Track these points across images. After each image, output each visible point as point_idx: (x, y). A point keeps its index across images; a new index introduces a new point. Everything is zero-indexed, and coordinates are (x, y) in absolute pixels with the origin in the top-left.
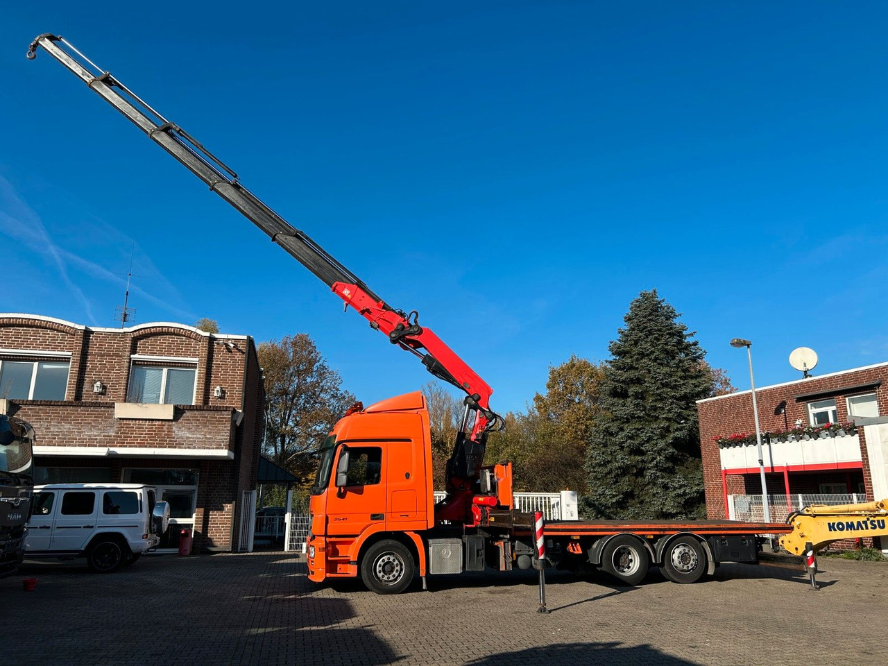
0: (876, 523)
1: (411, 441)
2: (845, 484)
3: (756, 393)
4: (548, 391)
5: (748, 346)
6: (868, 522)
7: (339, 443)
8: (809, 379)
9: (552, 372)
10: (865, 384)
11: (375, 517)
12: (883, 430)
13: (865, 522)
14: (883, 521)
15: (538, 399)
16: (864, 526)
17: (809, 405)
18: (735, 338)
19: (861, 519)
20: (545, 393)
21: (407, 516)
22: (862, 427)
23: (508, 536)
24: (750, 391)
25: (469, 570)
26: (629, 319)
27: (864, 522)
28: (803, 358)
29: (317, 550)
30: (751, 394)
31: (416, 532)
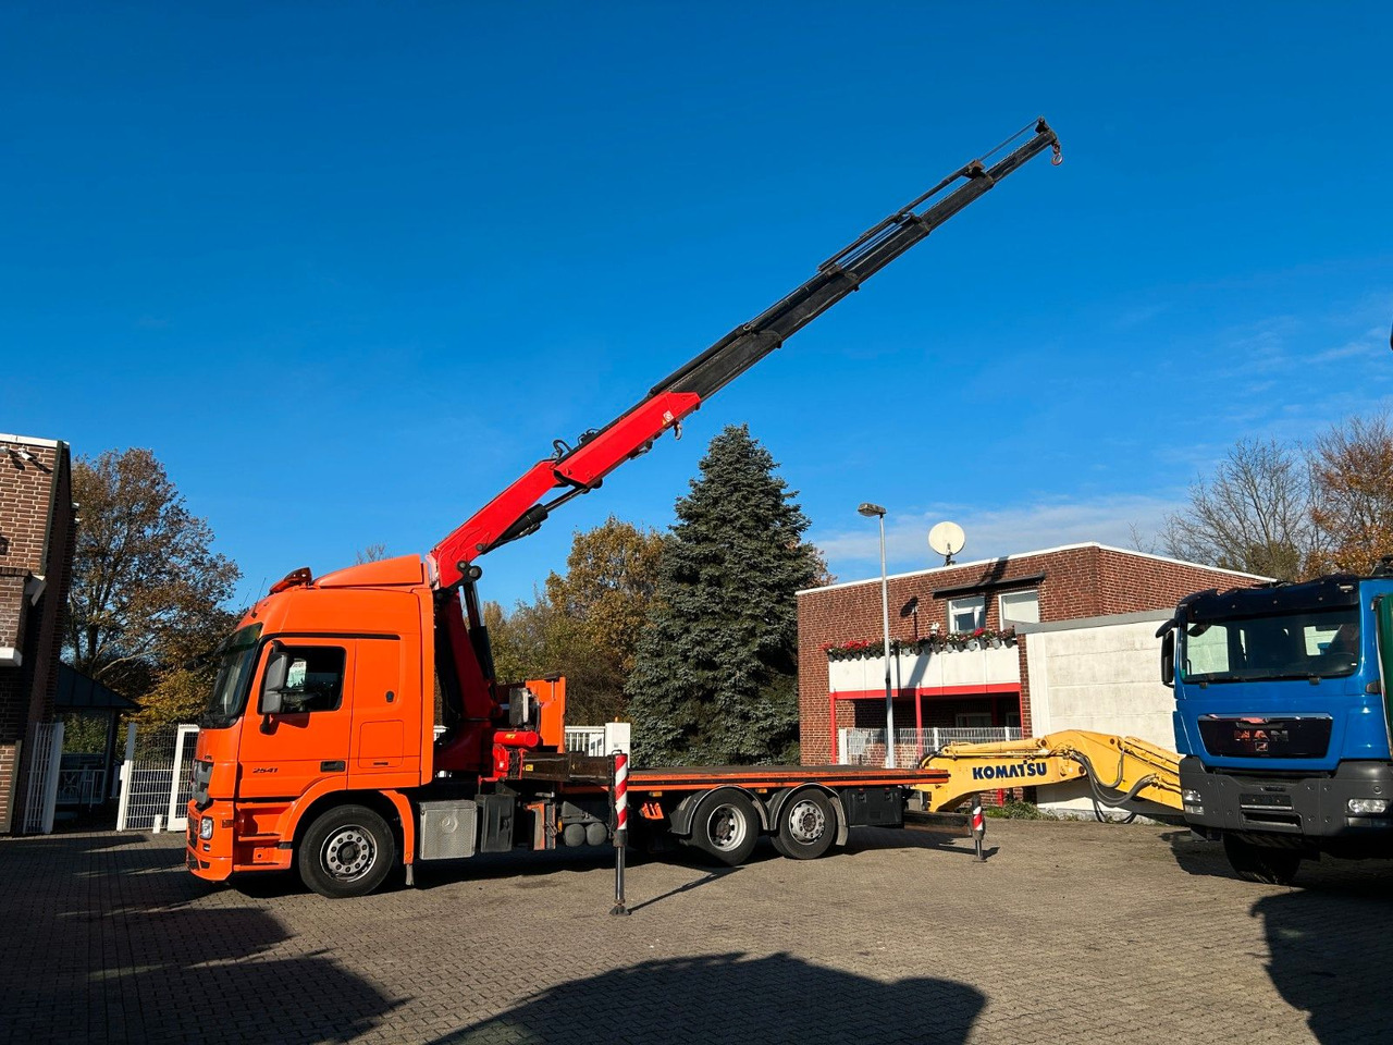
0: (1035, 768)
1: (398, 638)
2: (989, 714)
3: (887, 582)
4: (569, 570)
5: (881, 514)
6: (1025, 766)
7: (267, 638)
8: (951, 567)
9: (578, 541)
10: (1025, 576)
11: (328, 766)
12: (1050, 641)
13: (1021, 767)
14: (1044, 764)
15: (554, 581)
16: (1019, 771)
17: (950, 603)
18: (865, 502)
19: (1016, 762)
20: (564, 572)
21: (386, 764)
22: (1024, 635)
23: (553, 795)
24: (880, 579)
25: (487, 851)
26: (706, 466)
27: (1019, 766)
28: (947, 537)
29: (218, 824)
30: (881, 583)
31: (400, 791)
